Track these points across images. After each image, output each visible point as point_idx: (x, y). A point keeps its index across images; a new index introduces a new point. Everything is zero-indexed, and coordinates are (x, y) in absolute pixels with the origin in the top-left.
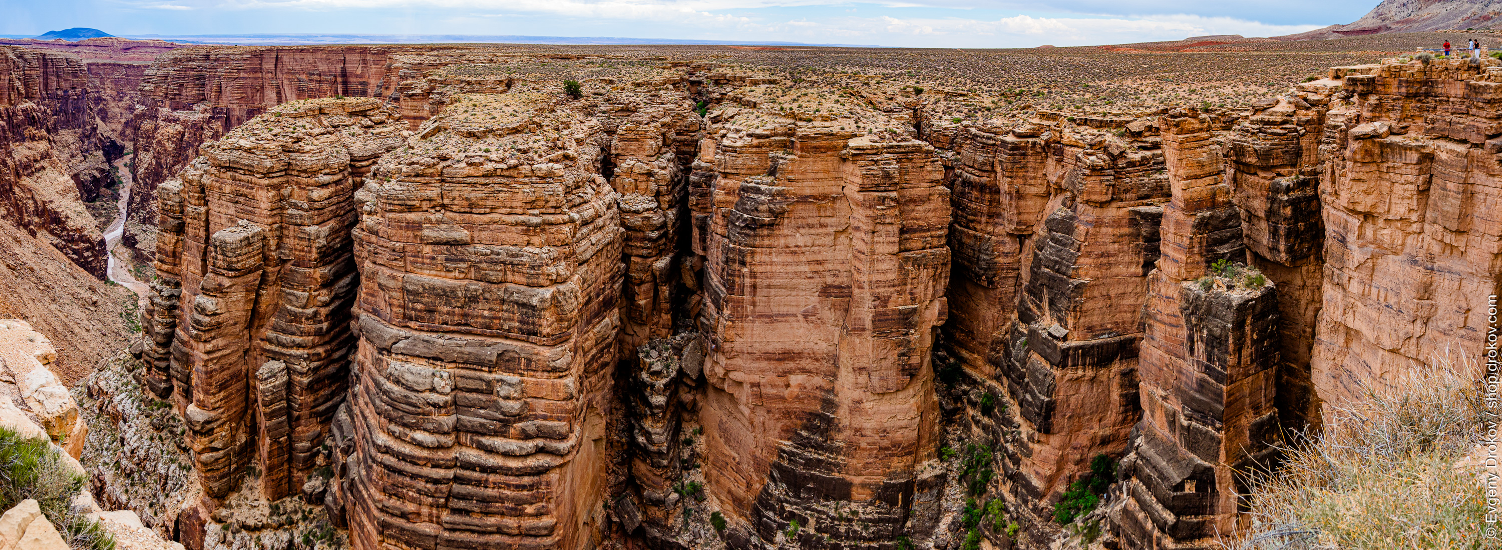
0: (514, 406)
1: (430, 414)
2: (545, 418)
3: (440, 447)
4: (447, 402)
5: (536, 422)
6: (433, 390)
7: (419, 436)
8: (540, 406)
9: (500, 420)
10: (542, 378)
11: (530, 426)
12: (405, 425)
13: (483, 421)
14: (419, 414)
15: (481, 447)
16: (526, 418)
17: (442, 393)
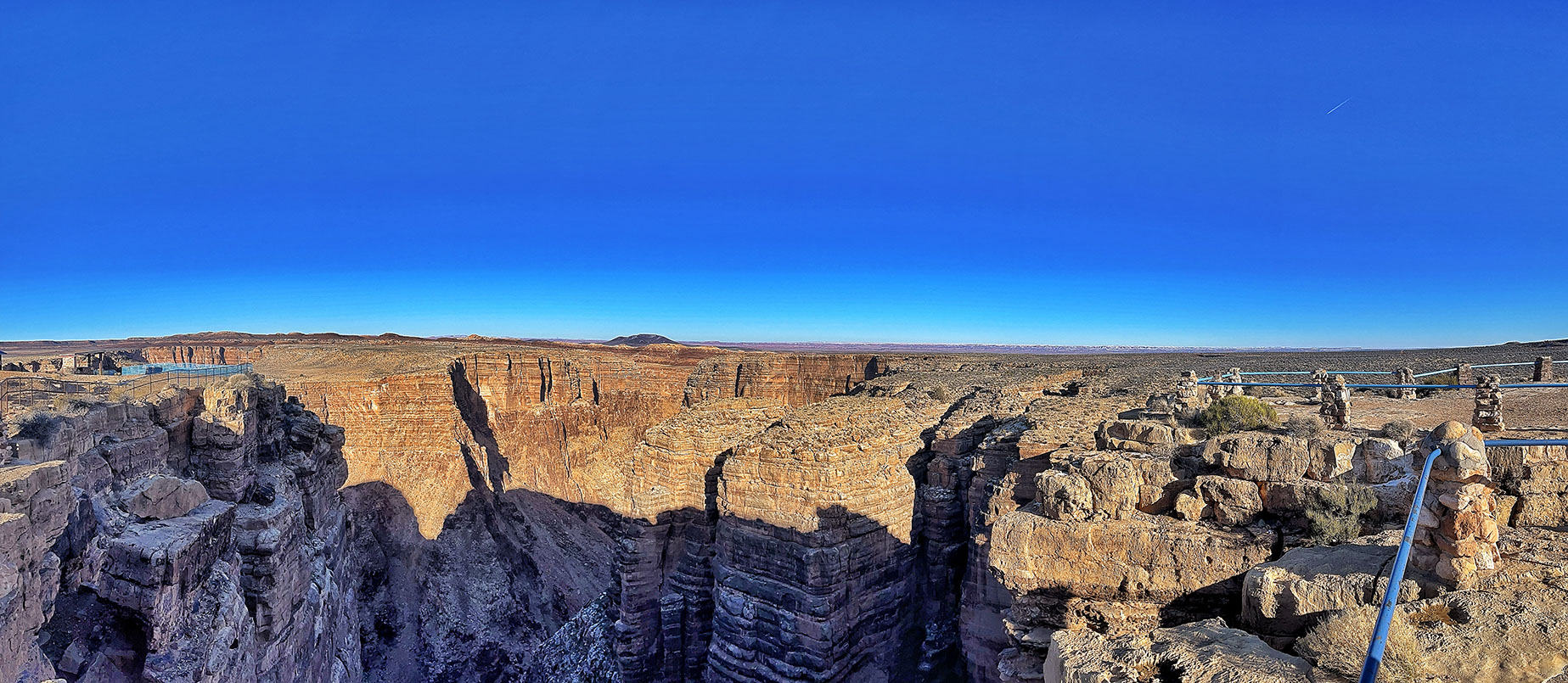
0: (788, 636)
1: (738, 632)
2: (809, 652)
3: (744, 659)
4: (749, 626)
5: (803, 654)
6: (742, 616)
7: (732, 648)
8: (807, 642)
9: (780, 647)
10: (808, 619)
11: (799, 656)
12: (726, 639)
13: (771, 645)
14: (733, 632)
15: (769, 665)
16: (798, 649)
17: (747, 619)
